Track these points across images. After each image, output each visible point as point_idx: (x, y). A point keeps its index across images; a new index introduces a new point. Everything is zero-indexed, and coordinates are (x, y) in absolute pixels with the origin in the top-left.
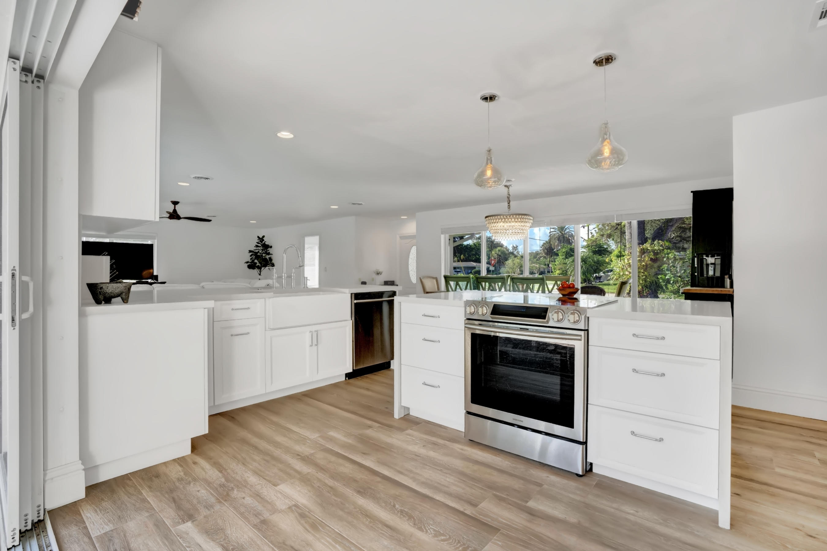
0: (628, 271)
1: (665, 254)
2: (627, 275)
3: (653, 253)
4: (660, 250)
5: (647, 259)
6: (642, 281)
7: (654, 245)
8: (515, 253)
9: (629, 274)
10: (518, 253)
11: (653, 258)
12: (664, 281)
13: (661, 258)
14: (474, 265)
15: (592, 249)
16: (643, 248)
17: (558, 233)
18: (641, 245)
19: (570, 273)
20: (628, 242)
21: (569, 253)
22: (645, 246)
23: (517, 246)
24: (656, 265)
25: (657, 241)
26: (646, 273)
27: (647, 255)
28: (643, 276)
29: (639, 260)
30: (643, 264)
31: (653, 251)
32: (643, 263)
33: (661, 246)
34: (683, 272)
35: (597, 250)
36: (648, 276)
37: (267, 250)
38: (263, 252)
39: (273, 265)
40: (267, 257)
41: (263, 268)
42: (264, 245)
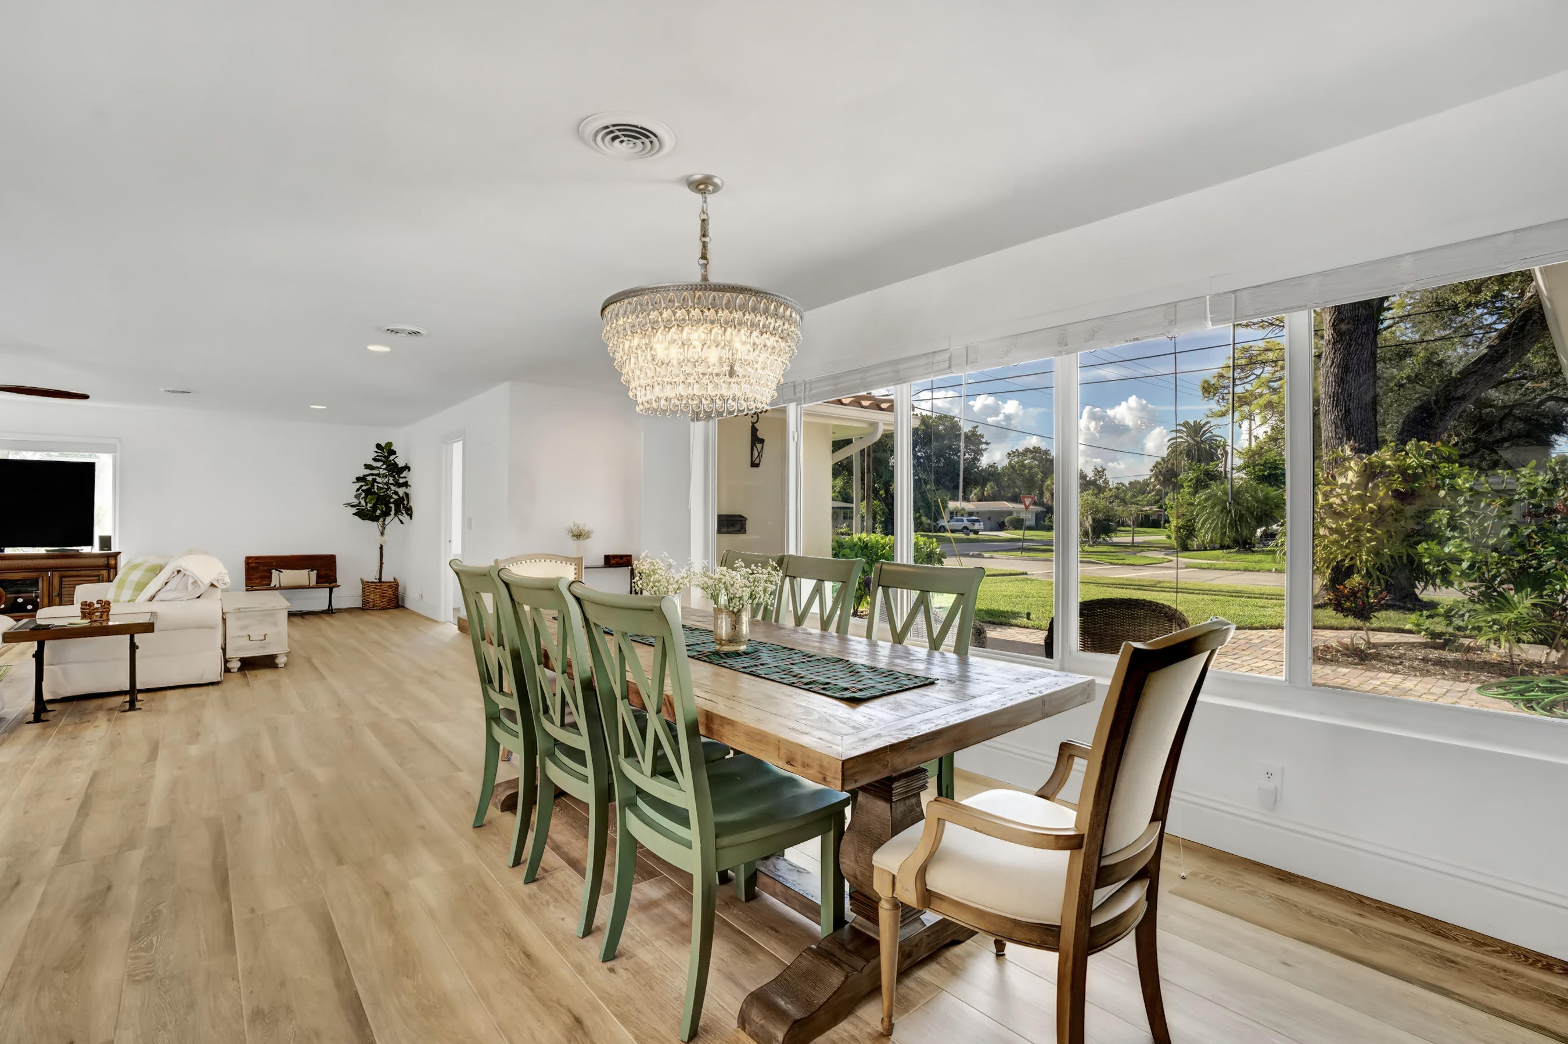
0: (1326, 527)
1: (1444, 477)
2: (1325, 536)
3: (1402, 475)
4: (1422, 468)
5: (1381, 494)
6: (1368, 554)
7: (1404, 453)
8: (1100, 482)
9: (1328, 534)
10: (1106, 482)
11: (1401, 492)
12: (1438, 561)
13: (1427, 491)
14: (1009, 507)
15: (1255, 472)
16: (1370, 462)
17: (1187, 441)
18: (1364, 455)
19: (1199, 525)
20: (1327, 447)
21: (1203, 482)
22: (1376, 456)
23: (1104, 470)
24: (1410, 510)
25: (1413, 442)
26: (1379, 532)
27: (1384, 483)
28: (1369, 540)
29: (1359, 496)
30: (1370, 508)
31: (1403, 471)
32: (1371, 505)
33: (1428, 455)
34: (1506, 533)
35: (1266, 473)
36: (1385, 541)
37: (400, 477)
38: (386, 480)
39: (409, 512)
40: (396, 493)
41: (388, 519)
42: (391, 465)
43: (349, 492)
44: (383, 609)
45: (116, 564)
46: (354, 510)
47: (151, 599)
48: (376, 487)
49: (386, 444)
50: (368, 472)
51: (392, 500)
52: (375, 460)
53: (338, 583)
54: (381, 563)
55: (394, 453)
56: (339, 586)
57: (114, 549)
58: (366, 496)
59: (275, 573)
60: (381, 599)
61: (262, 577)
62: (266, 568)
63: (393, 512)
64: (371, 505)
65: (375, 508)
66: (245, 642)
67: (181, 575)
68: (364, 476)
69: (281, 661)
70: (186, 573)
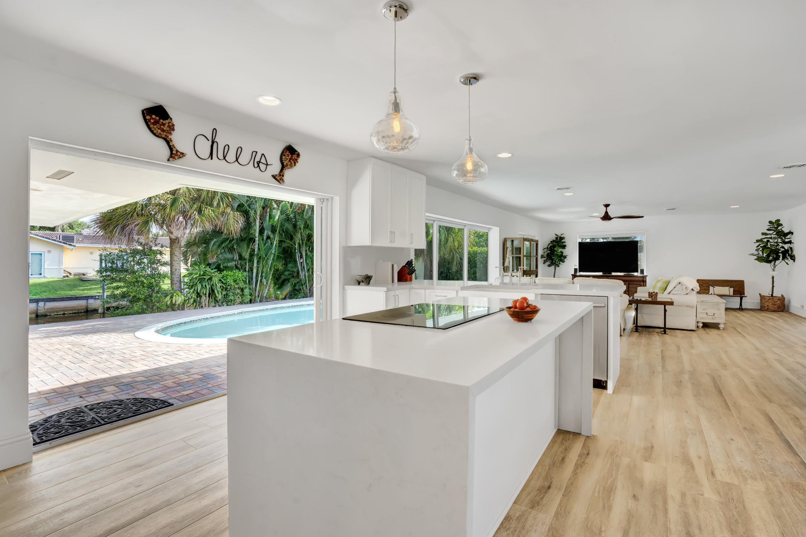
37: (786, 239)
38: (776, 240)
39: (793, 258)
40: (783, 247)
41: (777, 262)
42: (779, 232)
43: (753, 248)
44: (774, 311)
45: (646, 280)
46: (756, 257)
47: (669, 293)
48: (769, 245)
49: (776, 221)
50: (764, 236)
51: (780, 251)
52: (768, 230)
53: (746, 295)
54: (773, 287)
55: (781, 225)
56: (746, 297)
57: (645, 274)
58: (763, 250)
59: (711, 288)
60: (773, 305)
61: (706, 289)
62: (707, 285)
63: (781, 258)
64: (766, 254)
65: (768, 256)
66: (705, 315)
67: (680, 284)
68: (761, 239)
69: (722, 326)
70: (683, 284)
